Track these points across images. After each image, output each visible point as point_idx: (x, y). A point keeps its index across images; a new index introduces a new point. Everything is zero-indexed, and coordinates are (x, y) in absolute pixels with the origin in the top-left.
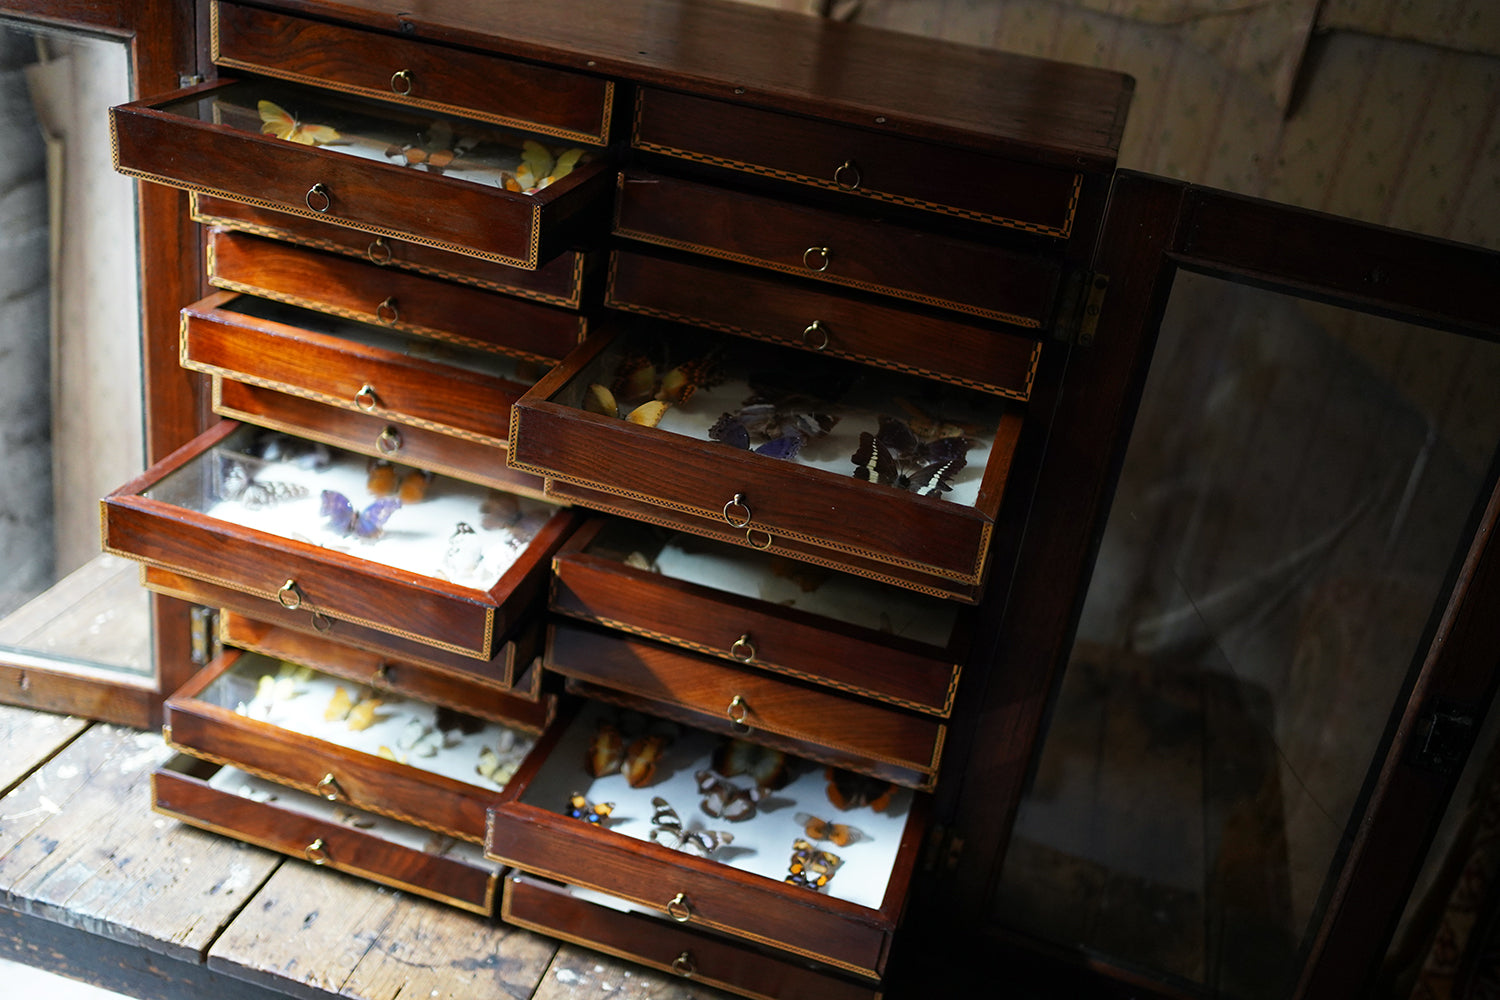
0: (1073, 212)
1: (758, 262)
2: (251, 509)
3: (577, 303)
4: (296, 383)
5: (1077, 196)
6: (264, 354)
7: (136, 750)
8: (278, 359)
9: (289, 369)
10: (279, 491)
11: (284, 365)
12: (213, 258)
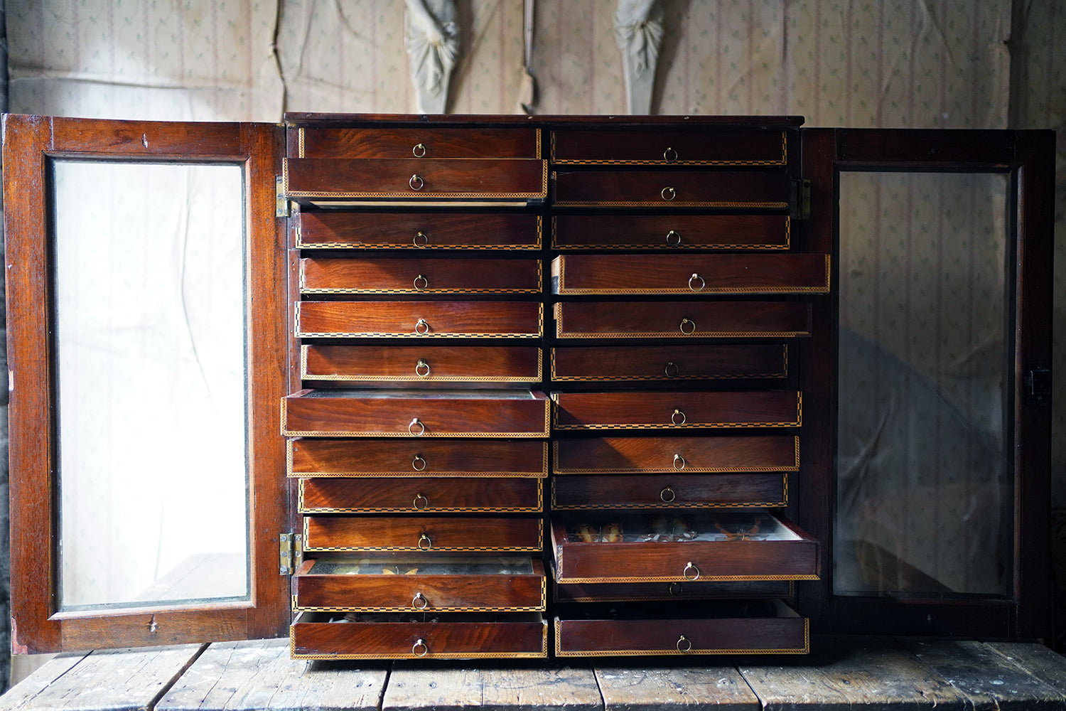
0: (786, 151)
1: (636, 204)
3: (541, 245)
5: (785, 142)
9: (369, 322)
12: (303, 276)
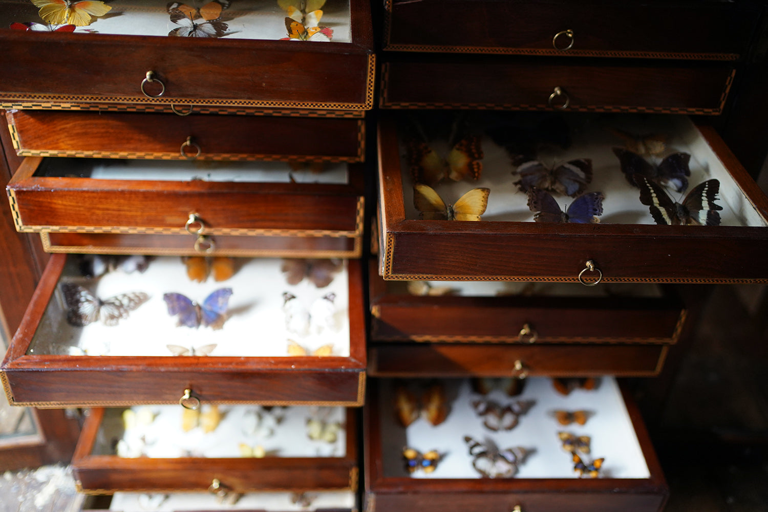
2: (111, 325)
4: (128, 223)
6: (93, 208)
7: (39, 486)
8: (108, 209)
9: (119, 215)
10: (125, 302)
11: (114, 213)
12: (16, 134)
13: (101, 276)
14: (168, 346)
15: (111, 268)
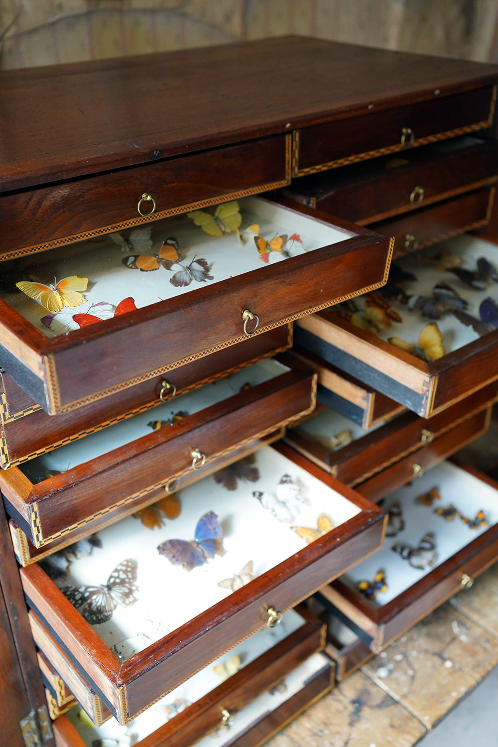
0: (493, 108)
1: (385, 216)
5: (495, 98)
12: (6, 448)
13: (68, 568)
14: (218, 584)
15: (72, 558)
